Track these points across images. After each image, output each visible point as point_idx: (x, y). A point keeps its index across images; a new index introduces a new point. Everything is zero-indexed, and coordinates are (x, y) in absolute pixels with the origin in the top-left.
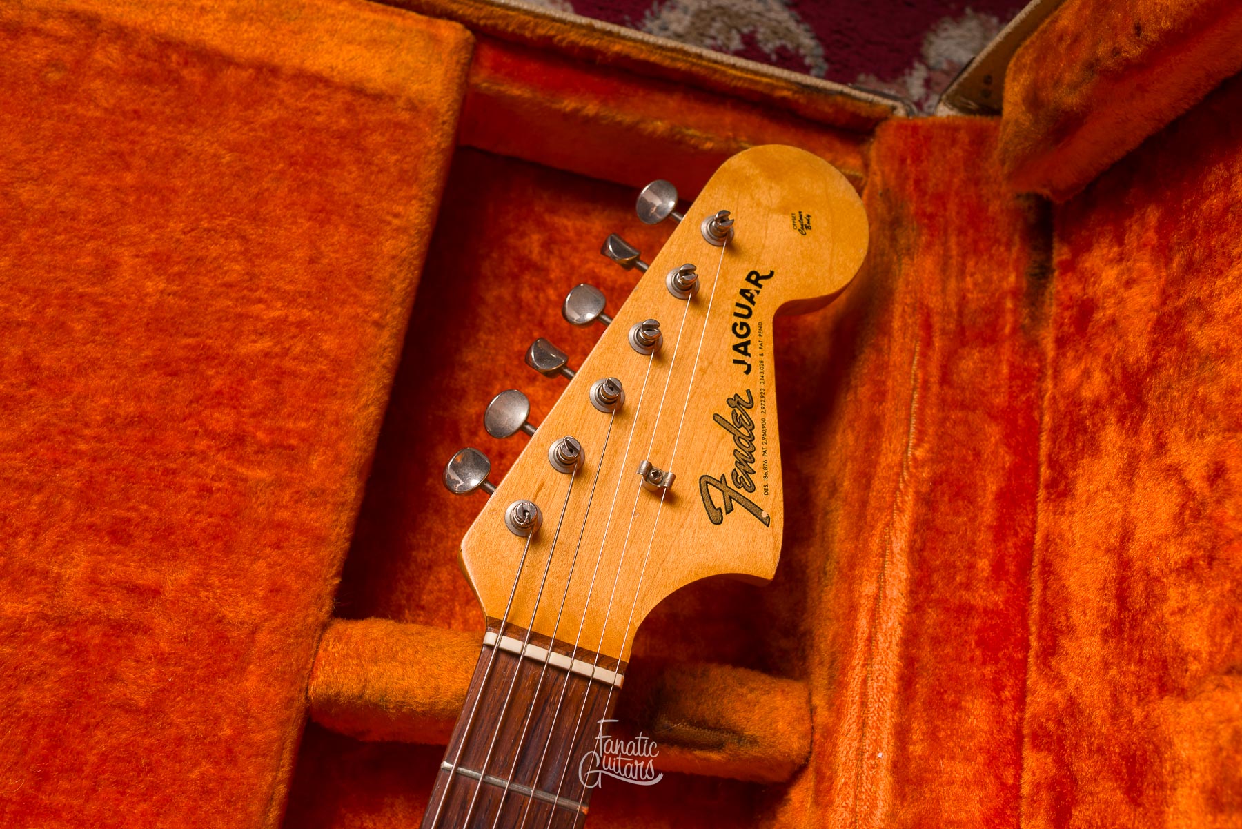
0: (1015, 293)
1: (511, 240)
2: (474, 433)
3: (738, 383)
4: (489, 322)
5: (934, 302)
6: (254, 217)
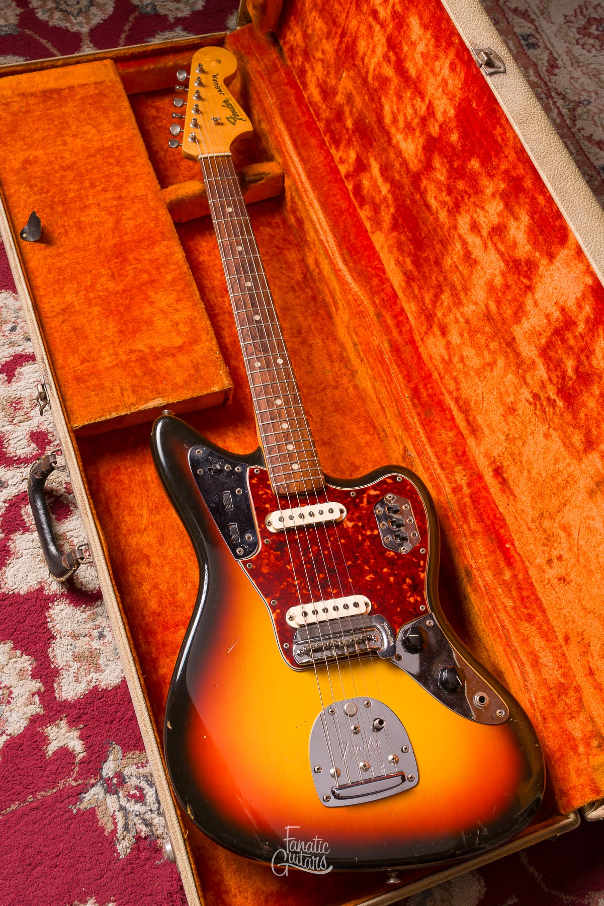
0: (277, 58)
1: (148, 113)
2: (166, 159)
3: (223, 98)
4: (153, 134)
5: (260, 69)
6: (90, 119)
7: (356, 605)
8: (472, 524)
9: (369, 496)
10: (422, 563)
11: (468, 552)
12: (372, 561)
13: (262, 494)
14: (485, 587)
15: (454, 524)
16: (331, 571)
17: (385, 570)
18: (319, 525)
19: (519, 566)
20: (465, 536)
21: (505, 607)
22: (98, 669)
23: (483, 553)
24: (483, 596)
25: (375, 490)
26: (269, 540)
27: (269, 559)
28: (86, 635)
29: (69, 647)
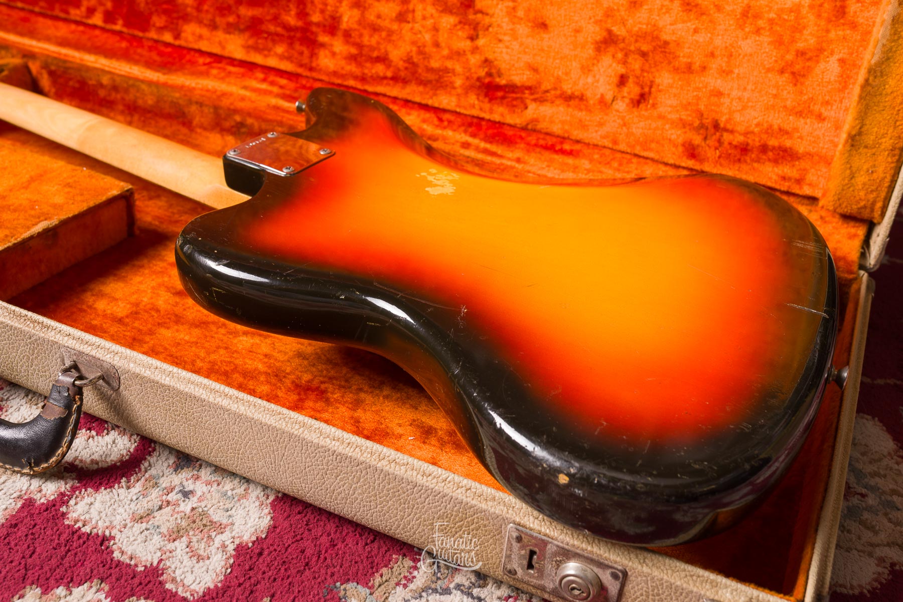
22: (220, 528)
28: (160, 508)
29: (146, 532)
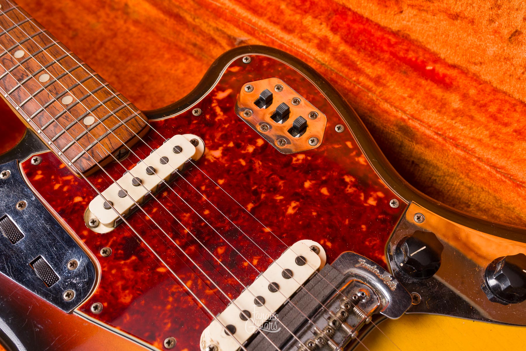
7: (301, 261)
8: (368, 71)
9: (220, 102)
10: (349, 144)
11: (386, 106)
12: (281, 183)
13: (61, 188)
14: (437, 134)
15: (347, 85)
16: (231, 234)
17: (307, 184)
18: (173, 178)
19: (462, 81)
20: (370, 90)
21: (480, 140)
23: (406, 95)
24: (443, 145)
25: (223, 90)
26: (107, 248)
27: (123, 278)
